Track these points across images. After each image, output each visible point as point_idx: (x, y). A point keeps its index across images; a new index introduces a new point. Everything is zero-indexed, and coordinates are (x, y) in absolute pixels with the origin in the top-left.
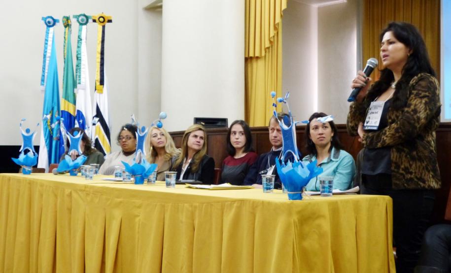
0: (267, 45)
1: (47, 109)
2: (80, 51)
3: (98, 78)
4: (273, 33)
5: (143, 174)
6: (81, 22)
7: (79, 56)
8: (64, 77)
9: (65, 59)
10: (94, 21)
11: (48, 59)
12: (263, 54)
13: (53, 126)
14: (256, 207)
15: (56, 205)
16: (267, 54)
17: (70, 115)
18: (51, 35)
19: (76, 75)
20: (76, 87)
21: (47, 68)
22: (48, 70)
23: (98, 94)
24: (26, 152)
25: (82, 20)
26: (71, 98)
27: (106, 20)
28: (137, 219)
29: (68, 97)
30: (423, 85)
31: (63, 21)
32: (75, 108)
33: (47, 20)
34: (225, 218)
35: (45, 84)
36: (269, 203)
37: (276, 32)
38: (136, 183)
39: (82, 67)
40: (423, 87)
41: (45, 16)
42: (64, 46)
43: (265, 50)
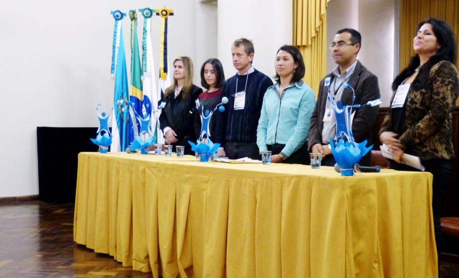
0: (314, 34)
1: (118, 96)
2: (146, 42)
3: (162, 66)
4: (318, 23)
5: (208, 153)
6: (146, 15)
7: (145, 46)
8: (131, 65)
9: (132, 49)
10: (158, 14)
11: (117, 50)
12: (310, 43)
13: (123, 109)
14: (313, 182)
15: (131, 180)
16: (313, 43)
17: (138, 99)
18: (119, 28)
19: (143, 64)
20: (143, 75)
21: (116, 57)
22: (118, 59)
23: (163, 81)
24: (103, 133)
25: (147, 14)
26: (138, 85)
27: (168, 14)
28: (205, 193)
29: (136, 84)
30: (446, 72)
31: (130, 15)
32: (142, 94)
33: (116, 14)
34: (284, 192)
35: (115, 72)
36: (325, 179)
37: (321, 23)
38: (202, 160)
39: (148, 56)
40: (446, 74)
41: (114, 11)
42: (131, 37)
43: (312, 39)
